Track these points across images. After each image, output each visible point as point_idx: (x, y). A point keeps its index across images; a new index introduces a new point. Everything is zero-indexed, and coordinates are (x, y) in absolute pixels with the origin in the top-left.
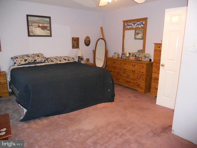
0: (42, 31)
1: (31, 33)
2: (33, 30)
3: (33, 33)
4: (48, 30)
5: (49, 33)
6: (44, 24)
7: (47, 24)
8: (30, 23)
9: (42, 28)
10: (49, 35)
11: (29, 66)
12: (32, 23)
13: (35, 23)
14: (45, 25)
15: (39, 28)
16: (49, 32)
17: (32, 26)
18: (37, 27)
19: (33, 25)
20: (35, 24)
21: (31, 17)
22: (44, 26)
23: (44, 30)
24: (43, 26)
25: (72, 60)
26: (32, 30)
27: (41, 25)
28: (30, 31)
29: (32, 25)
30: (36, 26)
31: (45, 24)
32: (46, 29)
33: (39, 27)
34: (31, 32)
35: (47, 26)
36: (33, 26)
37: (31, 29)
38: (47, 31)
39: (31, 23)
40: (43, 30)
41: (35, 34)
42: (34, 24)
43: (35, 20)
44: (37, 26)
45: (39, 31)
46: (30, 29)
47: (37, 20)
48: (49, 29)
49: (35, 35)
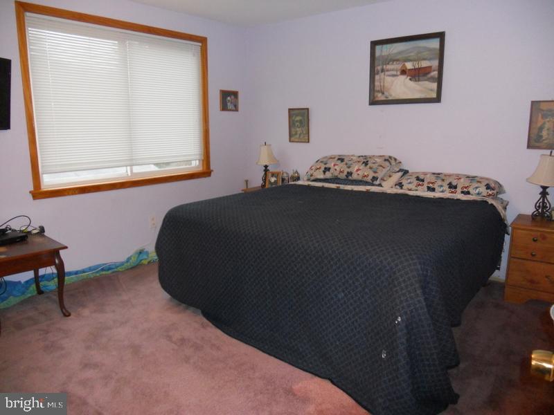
0: (412, 84)
1: (380, 95)
2: (384, 86)
3: (383, 93)
4: (432, 79)
5: (432, 90)
6: (419, 60)
7: (430, 59)
8: (379, 65)
9: (411, 76)
10: (434, 95)
11: (323, 187)
12: (386, 64)
13: (394, 61)
14: (424, 64)
15: (403, 78)
16: (435, 85)
17: (383, 74)
18: (399, 73)
19: (388, 71)
20: (392, 64)
21: (385, 46)
22: (419, 69)
23: (419, 81)
24: (417, 67)
25: (478, 194)
26: (382, 84)
27: (409, 66)
28: (377, 88)
29: (383, 70)
30: (394, 73)
31: (424, 59)
32: (426, 78)
33: (404, 72)
34: (378, 91)
35: (430, 67)
36: (387, 73)
37: (380, 82)
38: (427, 82)
39: (383, 64)
40: (416, 81)
41: (391, 96)
42: (389, 67)
43: (395, 51)
44: (397, 71)
45: (401, 86)
46: (377, 83)
47: (400, 53)
48: (436, 76)
49: (390, 98)
